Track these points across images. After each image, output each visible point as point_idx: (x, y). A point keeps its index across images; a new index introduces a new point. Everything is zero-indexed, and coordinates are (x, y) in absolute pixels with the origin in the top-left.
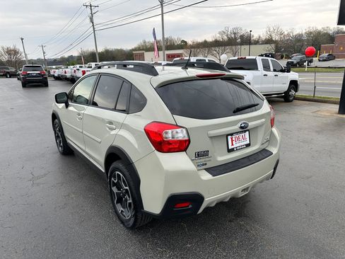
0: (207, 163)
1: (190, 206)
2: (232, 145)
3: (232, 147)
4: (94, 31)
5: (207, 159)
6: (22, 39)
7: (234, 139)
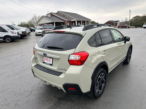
3: (45, 61)
7: (45, 58)
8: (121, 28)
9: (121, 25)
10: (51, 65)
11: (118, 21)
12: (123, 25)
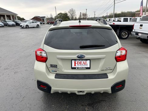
0: (57, 71)
1: (45, 88)
2: (75, 65)
3: (75, 67)
4: (114, 4)
5: (56, 69)
6: (86, 9)
7: (76, 62)
8: (50, 24)
9: (50, 21)
10: (89, 68)
11: (44, 17)
12: (52, 21)
